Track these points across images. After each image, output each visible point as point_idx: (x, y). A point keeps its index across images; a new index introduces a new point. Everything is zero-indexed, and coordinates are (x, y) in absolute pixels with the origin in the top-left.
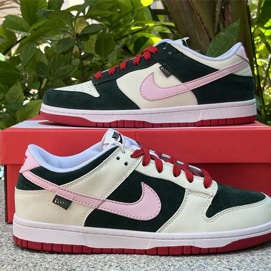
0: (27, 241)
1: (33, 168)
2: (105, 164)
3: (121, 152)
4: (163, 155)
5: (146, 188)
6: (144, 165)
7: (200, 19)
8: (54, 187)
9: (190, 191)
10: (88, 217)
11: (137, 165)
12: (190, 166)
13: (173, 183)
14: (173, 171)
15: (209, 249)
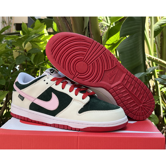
2: (38, 82)
3: (47, 78)
5: (54, 95)
6: (56, 85)
9: (75, 100)
10: (30, 106)
11: (52, 84)
13: (68, 95)
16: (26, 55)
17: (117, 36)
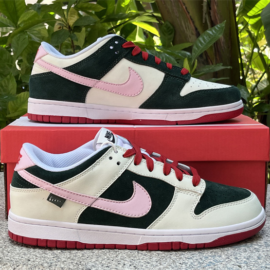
0: (23, 237)
1: (28, 167)
2: (98, 164)
3: (113, 152)
4: (154, 153)
5: (137, 186)
6: (136, 164)
7: (186, 8)
8: (48, 186)
9: (180, 189)
10: (81, 215)
11: (129, 164)
12: (179, 164)
13: (163, 181)
14: (164, 170)
15: (196, 244)
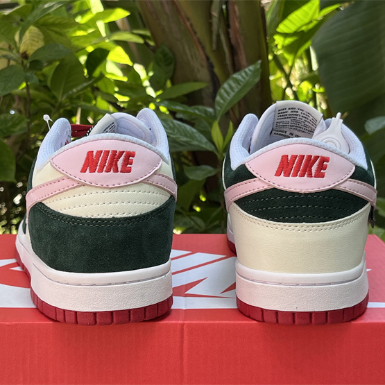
16: (24, 66)
17: (310, 8)
